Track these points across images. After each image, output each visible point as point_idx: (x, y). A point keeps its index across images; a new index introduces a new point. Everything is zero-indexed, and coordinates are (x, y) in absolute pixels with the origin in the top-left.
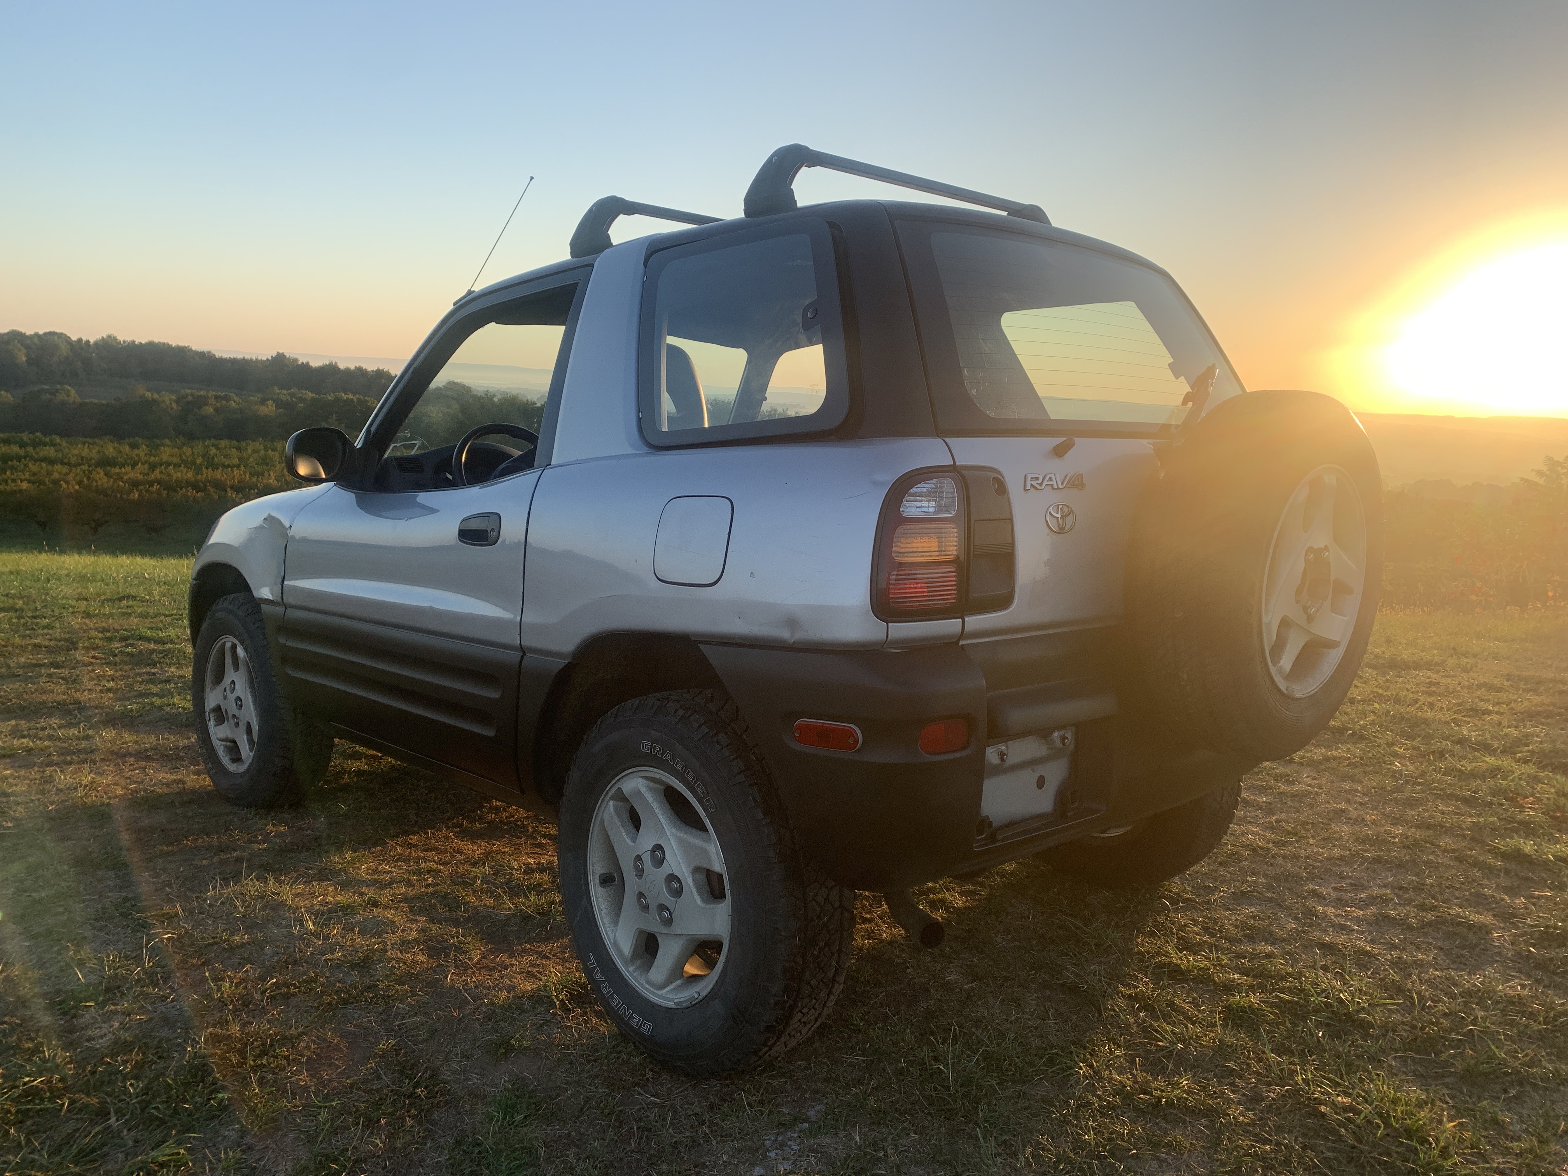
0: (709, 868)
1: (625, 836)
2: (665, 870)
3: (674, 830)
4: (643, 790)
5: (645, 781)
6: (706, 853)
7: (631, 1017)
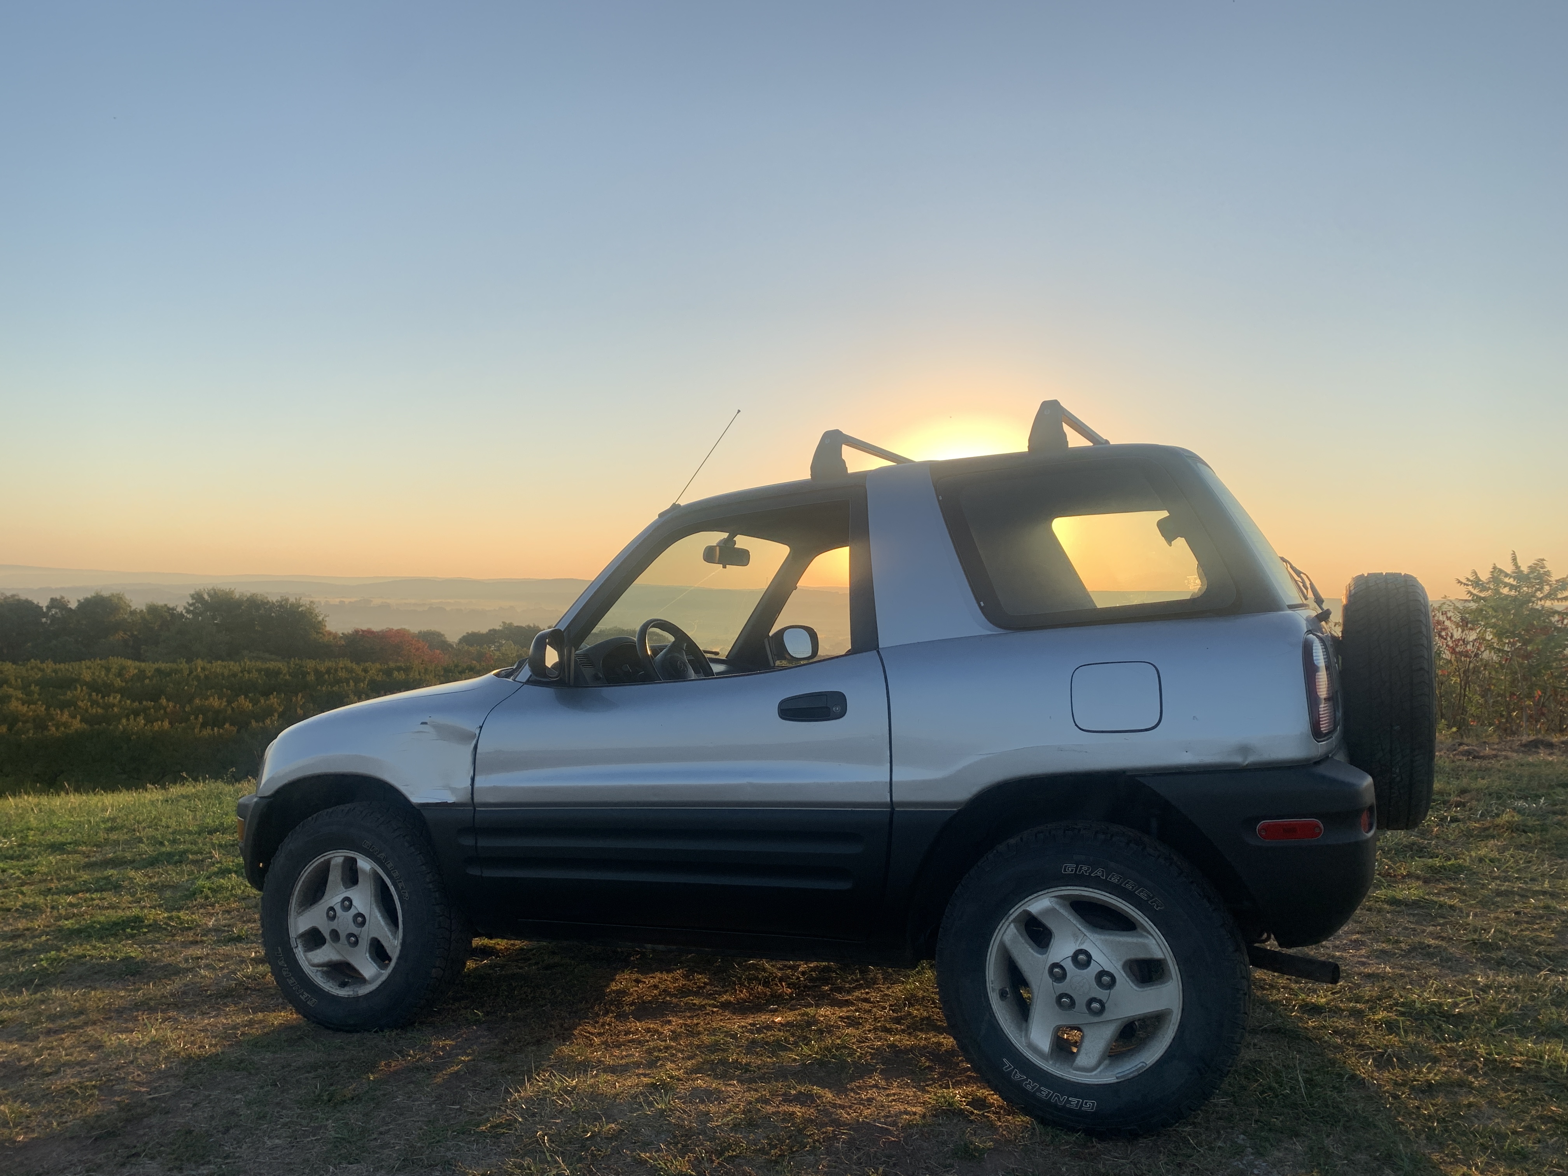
0: (1148, 956)
1: (1032, 951)
2: (1093, 969)
3: (1097, 936)
4: (1057, 907)
5: (1056, 899)
6: (1145, 947)
7: (1068, 1102)
